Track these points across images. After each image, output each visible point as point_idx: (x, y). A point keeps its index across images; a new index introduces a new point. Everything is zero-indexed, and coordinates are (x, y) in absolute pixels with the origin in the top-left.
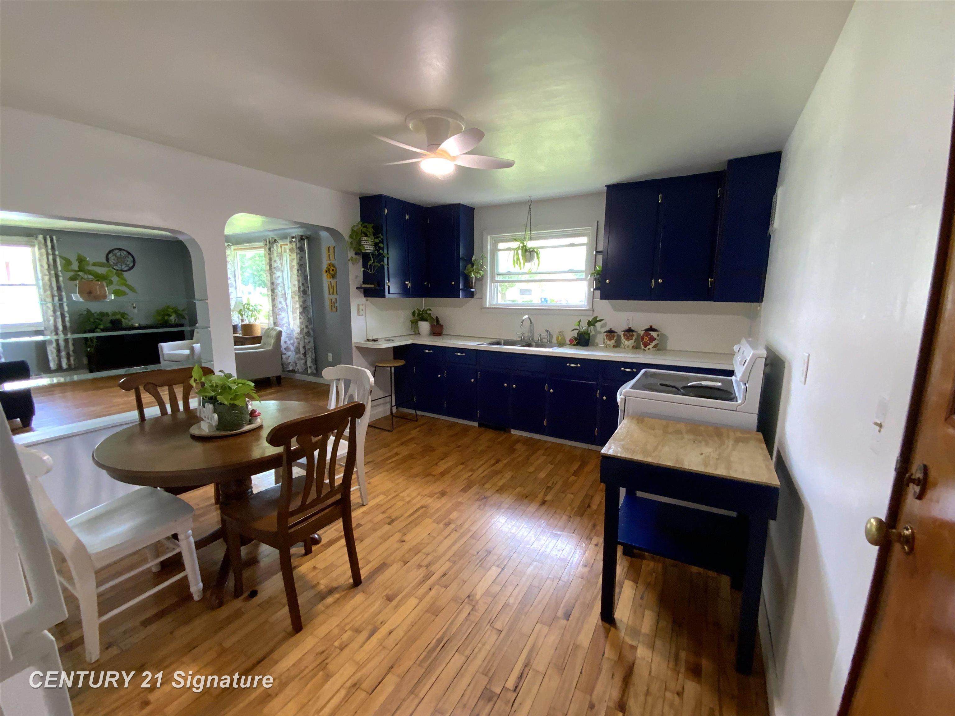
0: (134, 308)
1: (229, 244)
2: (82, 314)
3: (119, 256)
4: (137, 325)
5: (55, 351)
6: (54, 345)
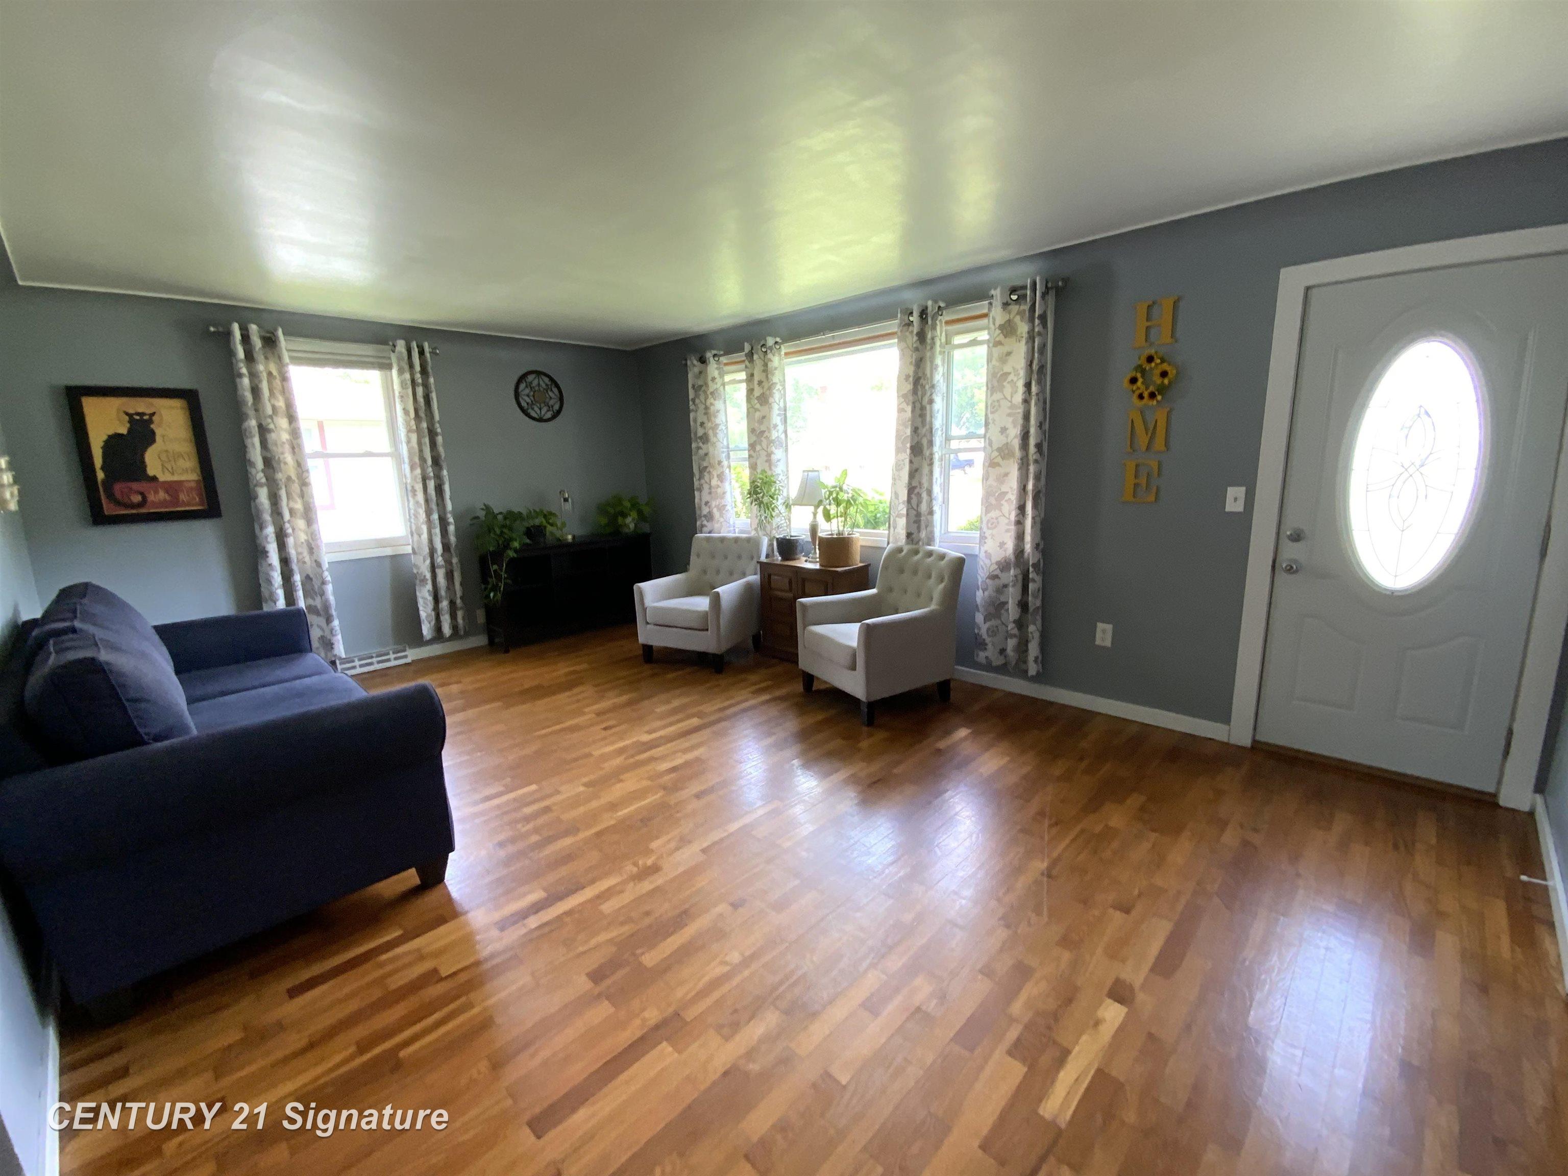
0: (566, 500)
1: (778, 339)
2: (477, 518)
3: (537, 388)
4: (570, 537)
5: (430, 598)
6: (429, 586)
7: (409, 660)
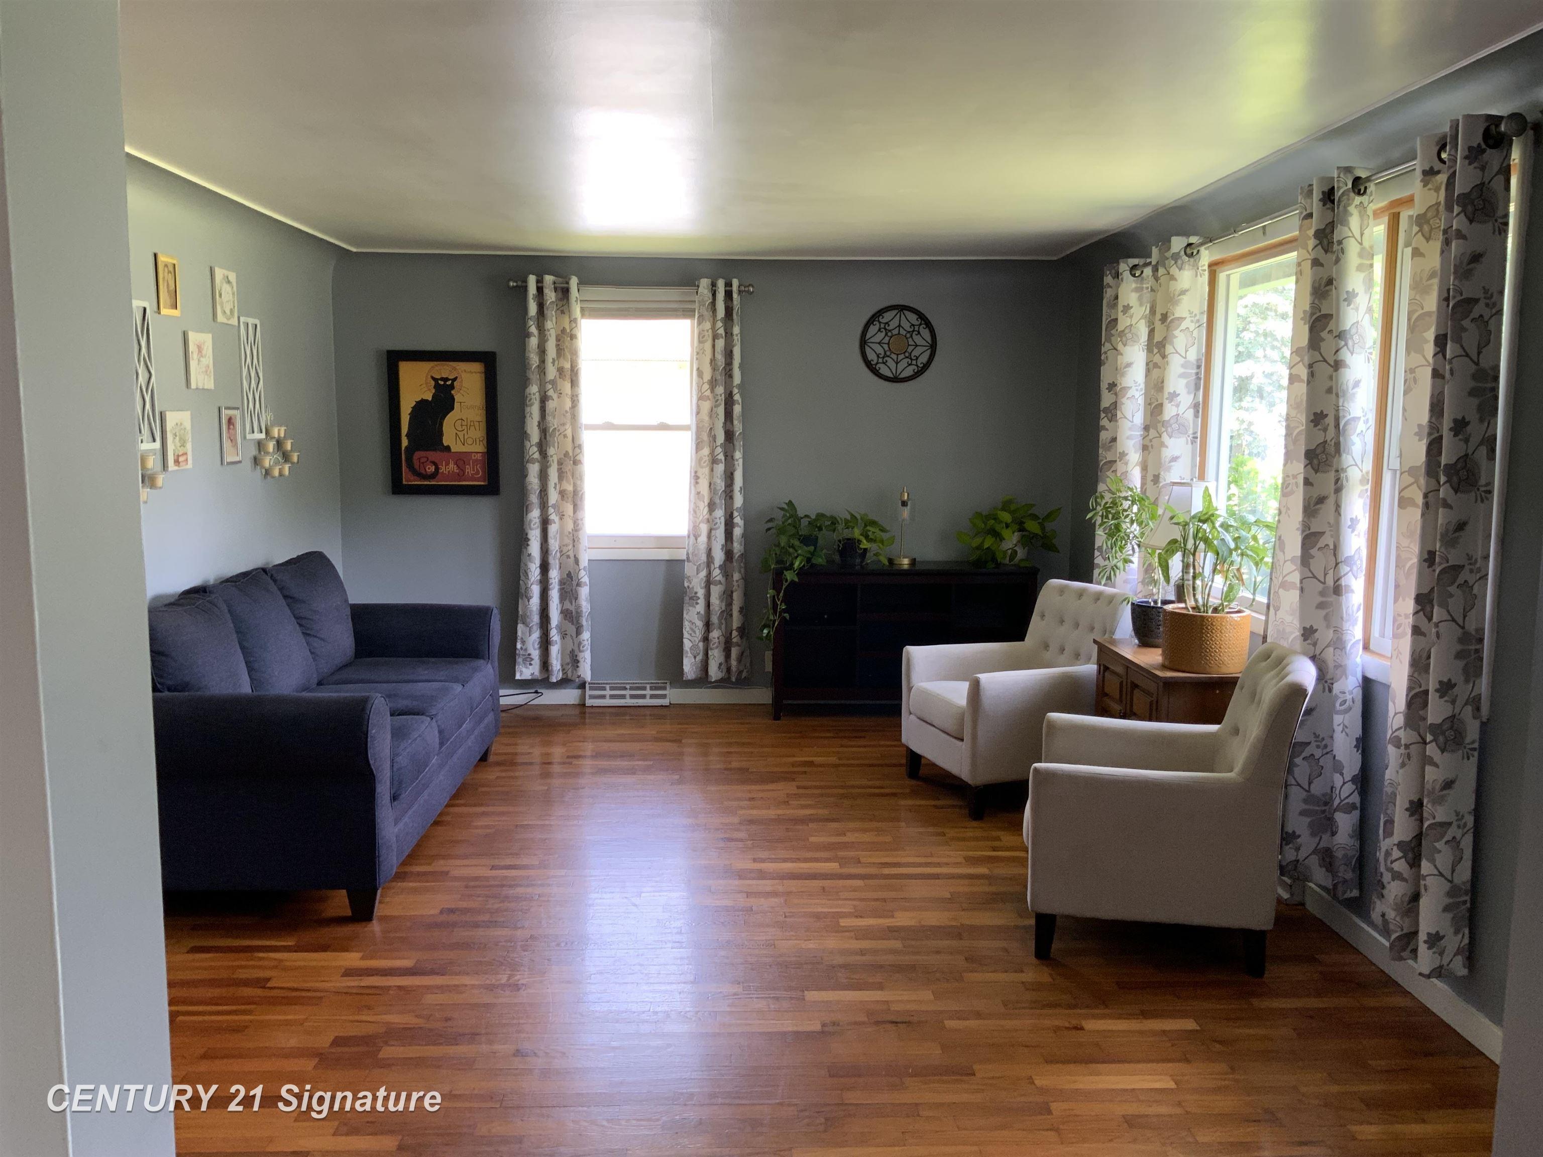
0: (904, 504)
3: (895, 332)
4: (906, 561)
5: (700, 624)
6: (700, 607)
7: (665, 702)
